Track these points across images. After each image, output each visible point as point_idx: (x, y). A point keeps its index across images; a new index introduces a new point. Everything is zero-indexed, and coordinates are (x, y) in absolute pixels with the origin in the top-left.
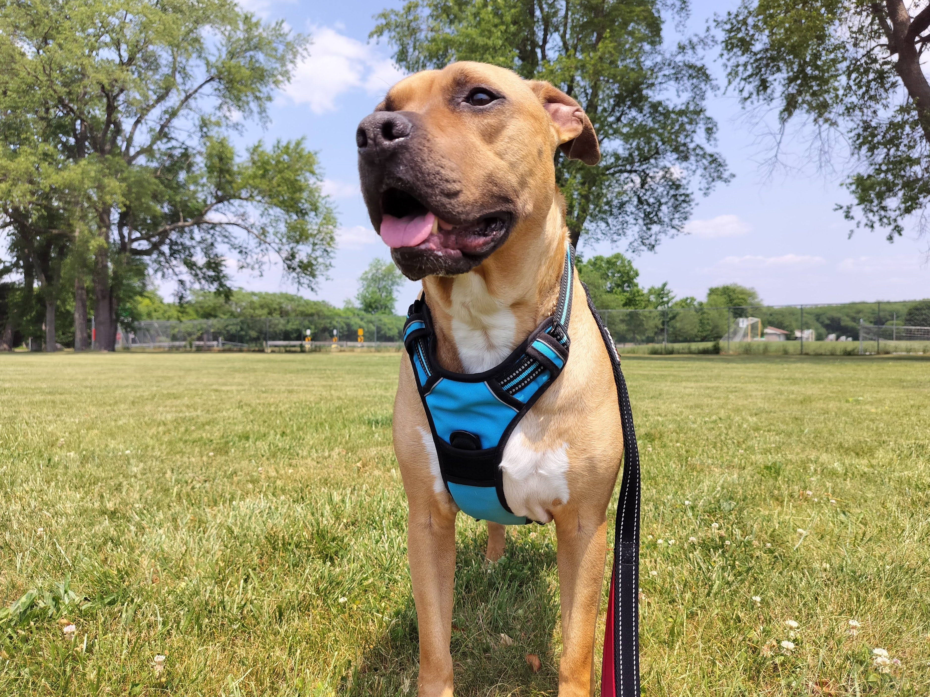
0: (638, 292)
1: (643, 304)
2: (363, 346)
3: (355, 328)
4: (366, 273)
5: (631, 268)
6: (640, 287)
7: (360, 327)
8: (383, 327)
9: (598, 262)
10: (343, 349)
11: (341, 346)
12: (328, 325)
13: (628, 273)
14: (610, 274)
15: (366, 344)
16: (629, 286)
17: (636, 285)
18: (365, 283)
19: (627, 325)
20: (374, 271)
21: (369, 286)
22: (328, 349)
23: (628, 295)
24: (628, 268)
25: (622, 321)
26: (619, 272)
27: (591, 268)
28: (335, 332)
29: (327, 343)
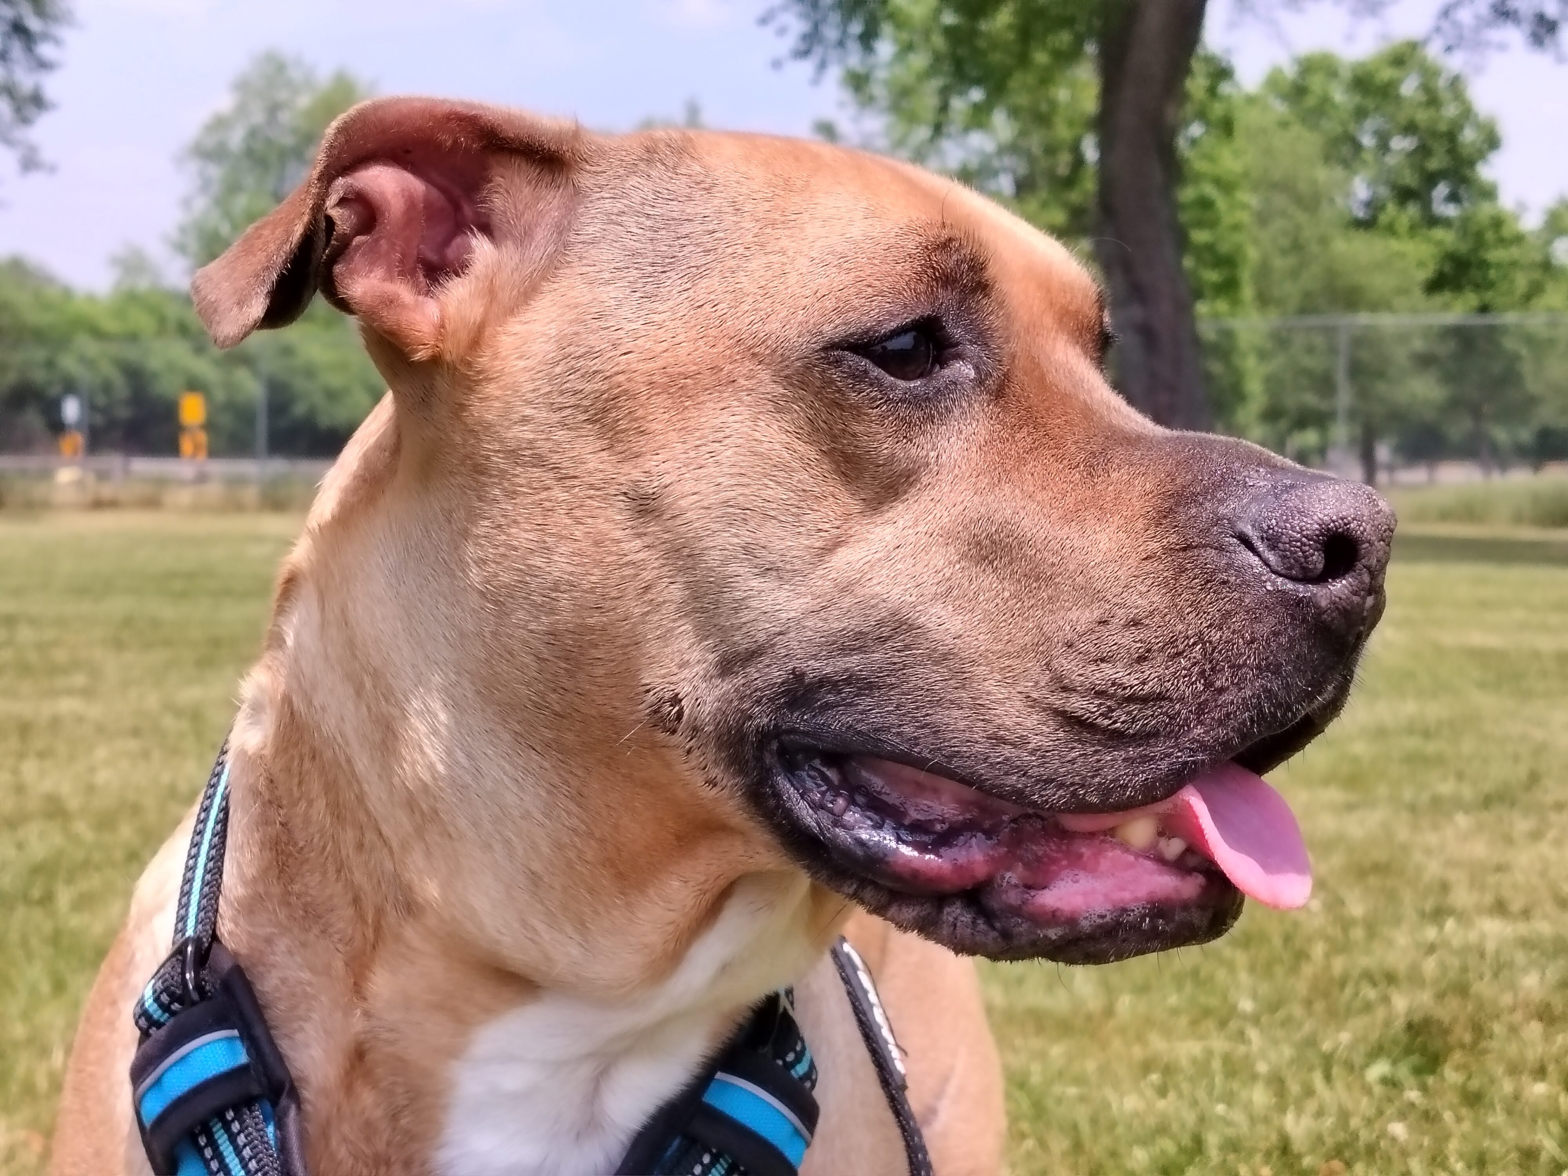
0: (1497, 223)
1: (1521, 281)
2: (201, 479)
3: (166, 386)
4: (219, 124)
5: (1467, 113)
6: (1506, 201)
7: (194, 385)
8: (300, 384)
9: (1316, 83)
10: (107, 491)
11: (102, 476)
12: (39, 376)
13: (1451, 136)
14: (1368, 141)
15: (220, 468)
16: (1454, 198)
17: (1489, 193)
18: (215, 171)
19: (1448, 378)
20: (258, 117)
21: (233, 188)
22: (38, 491)
23: (1446, 237)
24: (1450, 111)
25: (1425, 361)
26: (1410, 129)
27: (1280, 108)
28: (71, 410)
29: (32, 462)
